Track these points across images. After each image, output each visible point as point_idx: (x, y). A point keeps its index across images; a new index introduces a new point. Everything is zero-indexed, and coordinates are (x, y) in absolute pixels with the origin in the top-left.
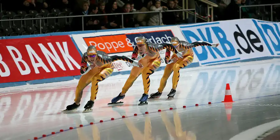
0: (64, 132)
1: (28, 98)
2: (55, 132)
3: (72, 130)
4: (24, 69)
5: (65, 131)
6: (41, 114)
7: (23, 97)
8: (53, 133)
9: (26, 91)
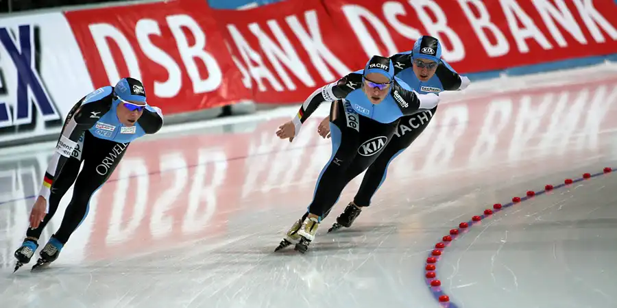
0: (591, 178)
1: (505, 106)
2: (573, 180)
3: (609, 174)
4: (493, 41)
5: (595, 175)
6: (534, 141)
7: (494, 106)
8: (568, 182)
9: (501, 90)
